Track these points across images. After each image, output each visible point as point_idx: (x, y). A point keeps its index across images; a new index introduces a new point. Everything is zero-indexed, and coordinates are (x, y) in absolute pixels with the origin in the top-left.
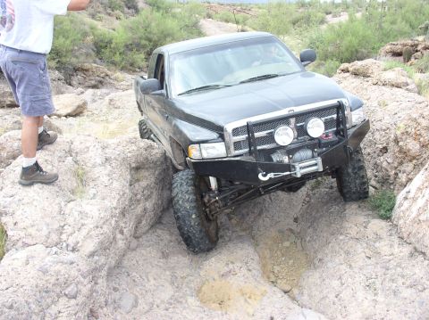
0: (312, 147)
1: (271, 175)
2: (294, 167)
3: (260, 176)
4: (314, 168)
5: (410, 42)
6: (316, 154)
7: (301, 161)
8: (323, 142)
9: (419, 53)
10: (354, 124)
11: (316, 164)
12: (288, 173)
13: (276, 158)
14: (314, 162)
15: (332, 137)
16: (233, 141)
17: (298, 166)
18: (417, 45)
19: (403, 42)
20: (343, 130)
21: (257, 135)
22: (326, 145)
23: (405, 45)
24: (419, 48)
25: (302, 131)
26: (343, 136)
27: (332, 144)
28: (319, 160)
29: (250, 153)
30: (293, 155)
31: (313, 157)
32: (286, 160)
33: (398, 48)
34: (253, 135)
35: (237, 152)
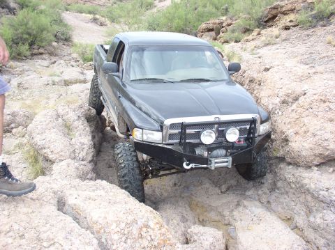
0: (226, 148)
1: (192, 165)
2: (211, 161)
3: (184, 165)
4: (225, 164)
5: (217, 21)
6: (228, 154)
7: (216, 157)
8: (235, 145)
9: (224, 28)
10: (260, 133)
11: (227, 162)
12: (205, 166)
13: (198, 151)
14: (226, 160)
15: (243, 143)
16: (169, 133)
17: (213, 160)
18: (222, 23)
19: (213, 21)
20: (251, 138)
21: (188, 131)
22: (237, 148)
23: (215, 24)
24: (224, 25)
25: (221, 134)
26: (251, 143)
27: (242, 148)
28: (230, 159)
29: (180, 144)
30: (211, 152)
31: (226, 156)
32: (206, 154)
33: (211, 26)
34: (185, 131)
35: (171, 141)
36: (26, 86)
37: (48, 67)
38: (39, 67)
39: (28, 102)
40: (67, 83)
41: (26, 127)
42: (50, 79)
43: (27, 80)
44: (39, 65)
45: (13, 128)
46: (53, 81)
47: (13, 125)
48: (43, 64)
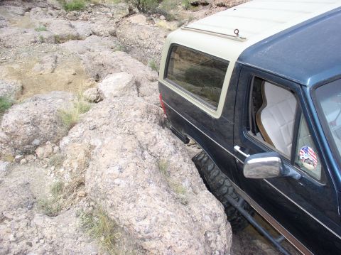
36: (8, 43)
37: (23, 15)
38: (13, 15)
39: (16, 67)
40: (58, 40)
41: (57, 143)
42: (37, 34)
43: (8, 36)
44: (13, 12)
45: (37, 147)
46: (42, 38)
47: (36, 142)
48: (16, 11)
